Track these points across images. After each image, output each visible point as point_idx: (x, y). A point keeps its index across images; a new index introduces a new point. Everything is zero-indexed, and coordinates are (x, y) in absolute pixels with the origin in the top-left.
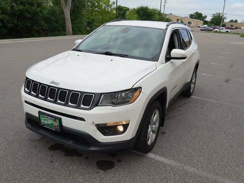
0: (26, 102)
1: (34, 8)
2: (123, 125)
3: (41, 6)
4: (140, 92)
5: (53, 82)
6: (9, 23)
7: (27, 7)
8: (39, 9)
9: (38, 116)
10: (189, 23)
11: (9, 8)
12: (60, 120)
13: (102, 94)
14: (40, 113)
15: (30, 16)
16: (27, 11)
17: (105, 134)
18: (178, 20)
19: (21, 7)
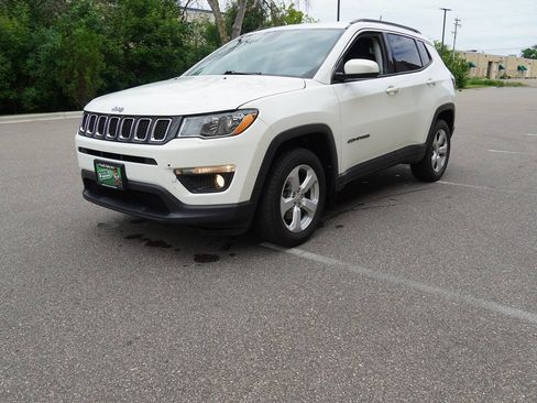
0: (81, 149)
1: (166, 49)
2: (223, 175)
3: (181, 45)
4: (255, 118)
5: (116, 109)
6: (121, 81)
7: (155, 48)
8: (176, 51)
9: (93, 169)
10: (519, 68)
11: (122, 52)
12: (123, 167)
13: (185, 116)
14: (96, 162)
15: (160, 65)
16: (155, 57)
17: (192, 189)
18: (490, 63)
19: (144, 49)
